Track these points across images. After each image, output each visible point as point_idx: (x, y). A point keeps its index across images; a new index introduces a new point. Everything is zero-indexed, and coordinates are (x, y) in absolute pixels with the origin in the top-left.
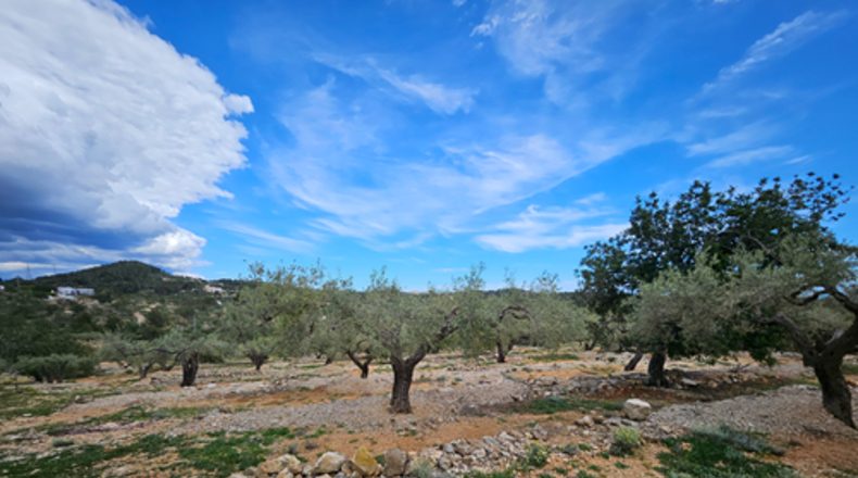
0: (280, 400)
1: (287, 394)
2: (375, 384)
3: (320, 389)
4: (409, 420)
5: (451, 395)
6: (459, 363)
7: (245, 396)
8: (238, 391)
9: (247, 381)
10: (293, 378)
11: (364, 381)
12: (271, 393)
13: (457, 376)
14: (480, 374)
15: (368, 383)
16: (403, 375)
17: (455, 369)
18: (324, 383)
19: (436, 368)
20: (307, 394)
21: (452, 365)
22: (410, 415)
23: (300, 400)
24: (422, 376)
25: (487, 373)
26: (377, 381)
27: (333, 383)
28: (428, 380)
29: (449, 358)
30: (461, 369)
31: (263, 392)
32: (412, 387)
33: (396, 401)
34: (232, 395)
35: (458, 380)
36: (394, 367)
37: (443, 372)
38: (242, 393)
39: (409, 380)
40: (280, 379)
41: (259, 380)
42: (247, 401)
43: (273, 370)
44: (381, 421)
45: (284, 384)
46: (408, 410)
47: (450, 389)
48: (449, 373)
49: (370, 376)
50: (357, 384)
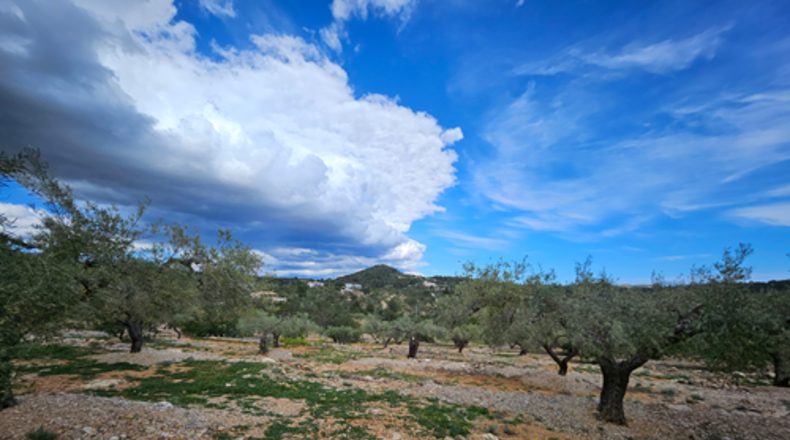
0: (479, 382)
1: (484, 377)
2: (575, 383)
3: (515, 379)
4: (623, 433)
5: (688, 416)
6: (696, 376)
7: (452, 373)
8: (446, 367)
9: (452, 360)
10: (490, 363)
11: (561, 377)
12: (471, 374)
13: (695, 393)
14: (737, 397)
15: (566, 381)
16: (616, 380)
17: (690, 383)
18: (519, 373)
19: (659, 378)
20: (502, 381)
21: (685, 378)
22: (624, 428)
23: (496, 385)
24: (638, 385)
25: (752, 398)
26: (577, 381)
27: (528, 374)
28: (648, 391)
29: (680, 367)
30: (702, 383)
31: (465, 371)
32: (627, 395)
33: (605, 408)
34: (441, 370)
35: (697, 398)
36: (602, 367)
37: (671, 384)
38: (449, 370)
39: (623, 385)
40: (480, 363)
41: (461, 361)
42: (452, 377)
43: (472, 355)
44: (585, 426)
45: (483, 368)
46: (621, 421)
47: (686, 408)
48: (681, 388)
49: (568, 373)
50: (554, 380)
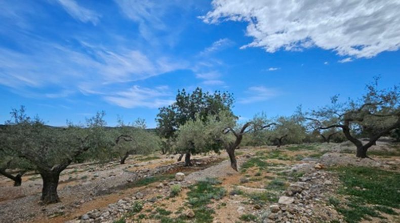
4: (58, 206)
5: (90, 186)
6: (97, 167)
11: (18, 188)
13: (95, 175)
14: (109, 172)
16: (51, 180)
17: (94, 171)
19: (81, 172)
21: (92, 169)
22: (59, 203)
24: (70, 178)
25: (114, 171)
26: (31, 186)
28: (75, 179)
29: (90, 165)
30: (98, 170)
32: (59, 187)
33: (46, 197)
35: (95, 176)
36: (42, 175)
37: (84, 174)
39: (56, 182)
44: (32, 213)
46: (57, 200)
47: (90, 182)
48: (90, 173)
49: (22, 184)
50: (10, 191)
